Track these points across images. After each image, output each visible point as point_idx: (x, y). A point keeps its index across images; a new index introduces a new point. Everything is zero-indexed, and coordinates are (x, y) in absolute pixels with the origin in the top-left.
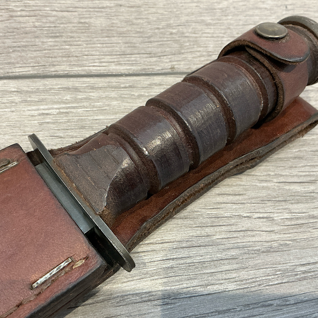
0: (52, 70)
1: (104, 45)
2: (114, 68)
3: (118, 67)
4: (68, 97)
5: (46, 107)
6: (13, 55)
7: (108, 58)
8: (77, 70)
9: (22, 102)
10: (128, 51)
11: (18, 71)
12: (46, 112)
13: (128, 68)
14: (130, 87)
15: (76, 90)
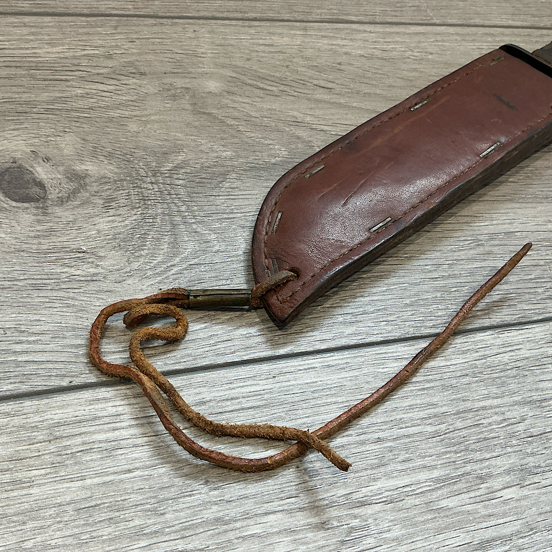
0: (472, 22)
1: (499, 8)
2: (511, 23)
3: (514, 22)
4: (490, 39)
5: (479, 44)
6: (442, 11)
7: (504, 16)
8: (487, 23)
9: (462, 40)
10: (516, 13)
11: (450, 21)
12: (481, 47)
13: (522, 23)
14: (528, 35)
15: (492, 35)
